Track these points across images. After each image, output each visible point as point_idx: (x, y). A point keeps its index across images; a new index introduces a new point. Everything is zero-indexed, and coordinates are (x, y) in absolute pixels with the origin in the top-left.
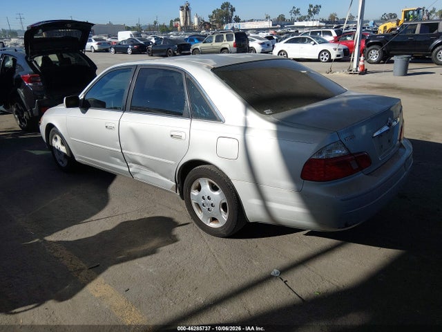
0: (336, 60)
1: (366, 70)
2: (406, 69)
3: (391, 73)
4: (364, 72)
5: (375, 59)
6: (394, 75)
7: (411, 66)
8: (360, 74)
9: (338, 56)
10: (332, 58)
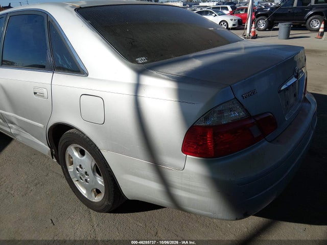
0: (232, 29)
1: (257, 35)
2: (288, 34)
3: (277, 38)
4: (255, 37)
5: (263, 27)
6: (279, 39)
7: (292, 32)
8: (252, 38)
9: (234, 25)
10: (229, 27)
